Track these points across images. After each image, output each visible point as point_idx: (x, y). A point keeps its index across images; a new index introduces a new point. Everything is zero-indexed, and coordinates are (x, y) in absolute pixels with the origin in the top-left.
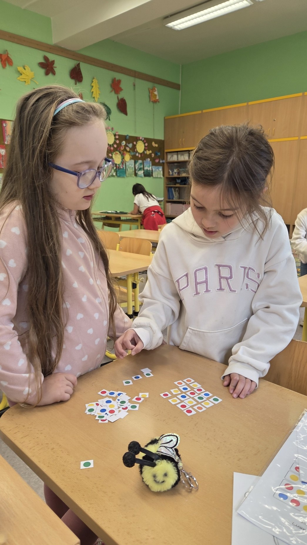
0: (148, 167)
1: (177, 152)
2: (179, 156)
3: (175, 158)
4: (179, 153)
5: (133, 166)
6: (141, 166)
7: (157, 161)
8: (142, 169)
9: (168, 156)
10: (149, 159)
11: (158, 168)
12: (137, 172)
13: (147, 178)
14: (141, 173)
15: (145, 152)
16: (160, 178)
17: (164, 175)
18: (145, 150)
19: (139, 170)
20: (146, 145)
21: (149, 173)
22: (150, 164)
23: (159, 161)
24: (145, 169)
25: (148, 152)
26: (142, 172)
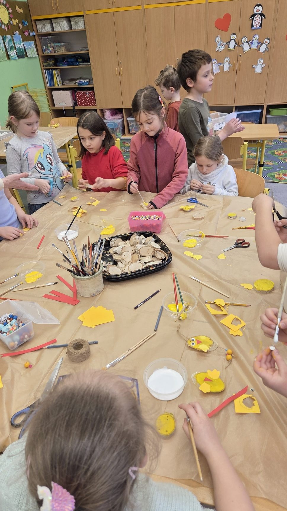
0: (20, 45)
1: (50, 19)
2: (54, 24)
3: (47, 28)
4: (52, 20)
5: (2, 45)
6: (11, 43)
7: (27, 34)
8: (14, 48)
9: (38, 26)
10: (18, 33)
11: (30, 44)
12: (9, 54)
13: (21, 60)
14: (13, 54)
15: (11, 21)
16: (36, 57)
17: (38, 54)
18: (10, 19)
19: (10, 51)
20: (10, 11)
21: (21, 52)
22: (20, 38)
23: (29, 33)
24: (16, 47)
25: (15, 22)
26: (14, 52)
